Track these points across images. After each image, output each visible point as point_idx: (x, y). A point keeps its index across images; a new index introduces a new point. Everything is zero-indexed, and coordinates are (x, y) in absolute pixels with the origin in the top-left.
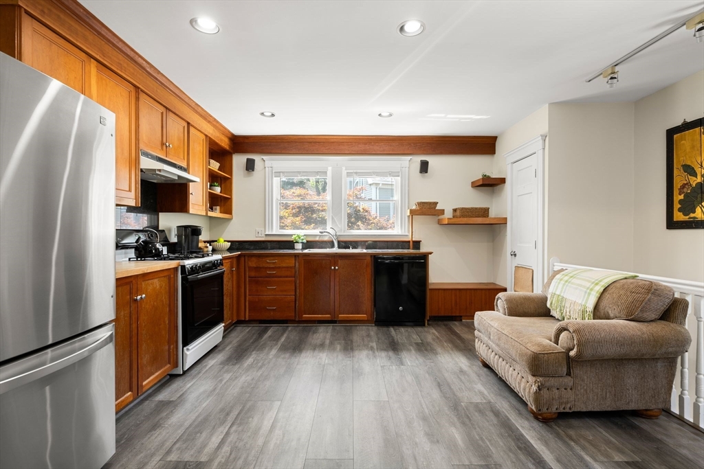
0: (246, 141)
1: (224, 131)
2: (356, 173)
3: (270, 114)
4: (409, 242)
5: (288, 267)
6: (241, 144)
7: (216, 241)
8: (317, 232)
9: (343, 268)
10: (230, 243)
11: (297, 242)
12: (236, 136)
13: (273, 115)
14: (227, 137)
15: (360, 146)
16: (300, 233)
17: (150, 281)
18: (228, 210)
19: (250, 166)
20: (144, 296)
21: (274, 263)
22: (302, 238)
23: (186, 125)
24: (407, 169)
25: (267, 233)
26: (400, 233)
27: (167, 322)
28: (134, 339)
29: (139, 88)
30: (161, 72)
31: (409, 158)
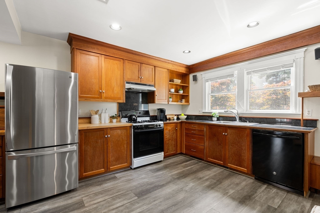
0: (194, 67)
1: (181, 65)
2: (253, 71)
3: (188, 51)
4: (300, 120)
5: (201, 130)
6: (192, 69)
7: (181, 115)
8: (223, 111)
9: (231, 135)
10: (186, 116)
11: (214, 117)
12: (189, 66)
13: (190, 52)
14: (184, 67)
15: (256, 52)
16: (217, 112)
17: (115, 131)
18: (187, 101)
19: (195, 79)
20: (109, 136)
21: (195, 127)
22: (217, 114)
23: (154, 67)
24: (302, 59)
25: (203, 111)
26: (294, 113)
27: (126, 147)
28: (105, 151)
29: (124, 59)
30: (133, 50)
31: (304, 49)
